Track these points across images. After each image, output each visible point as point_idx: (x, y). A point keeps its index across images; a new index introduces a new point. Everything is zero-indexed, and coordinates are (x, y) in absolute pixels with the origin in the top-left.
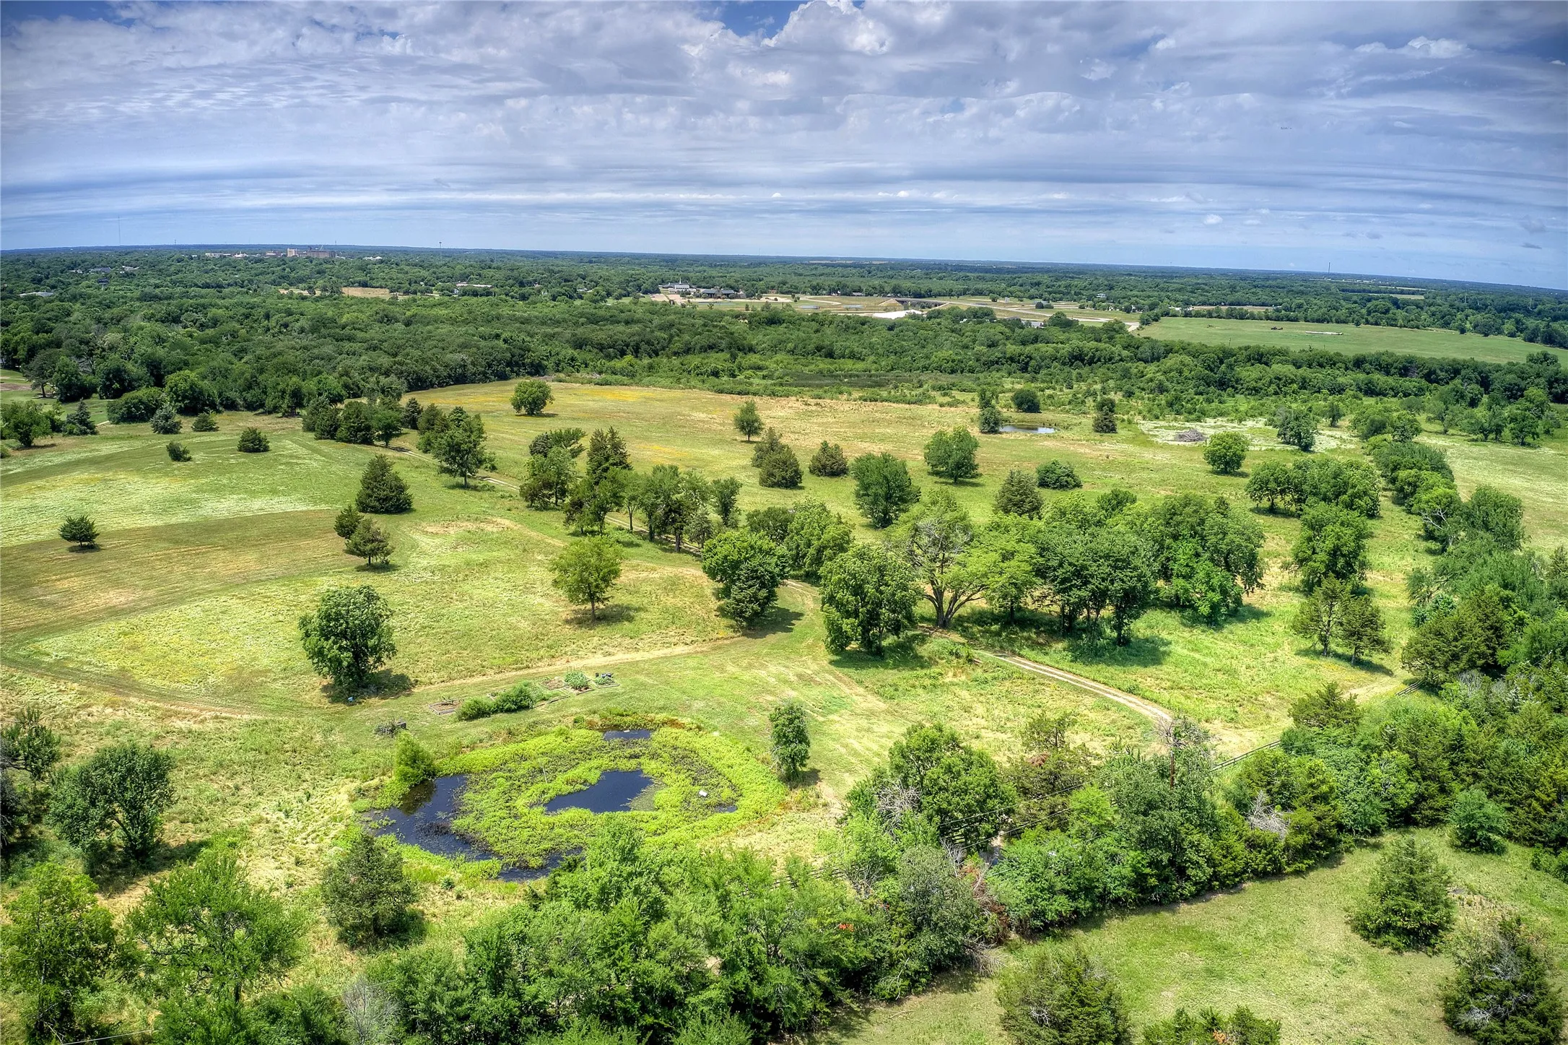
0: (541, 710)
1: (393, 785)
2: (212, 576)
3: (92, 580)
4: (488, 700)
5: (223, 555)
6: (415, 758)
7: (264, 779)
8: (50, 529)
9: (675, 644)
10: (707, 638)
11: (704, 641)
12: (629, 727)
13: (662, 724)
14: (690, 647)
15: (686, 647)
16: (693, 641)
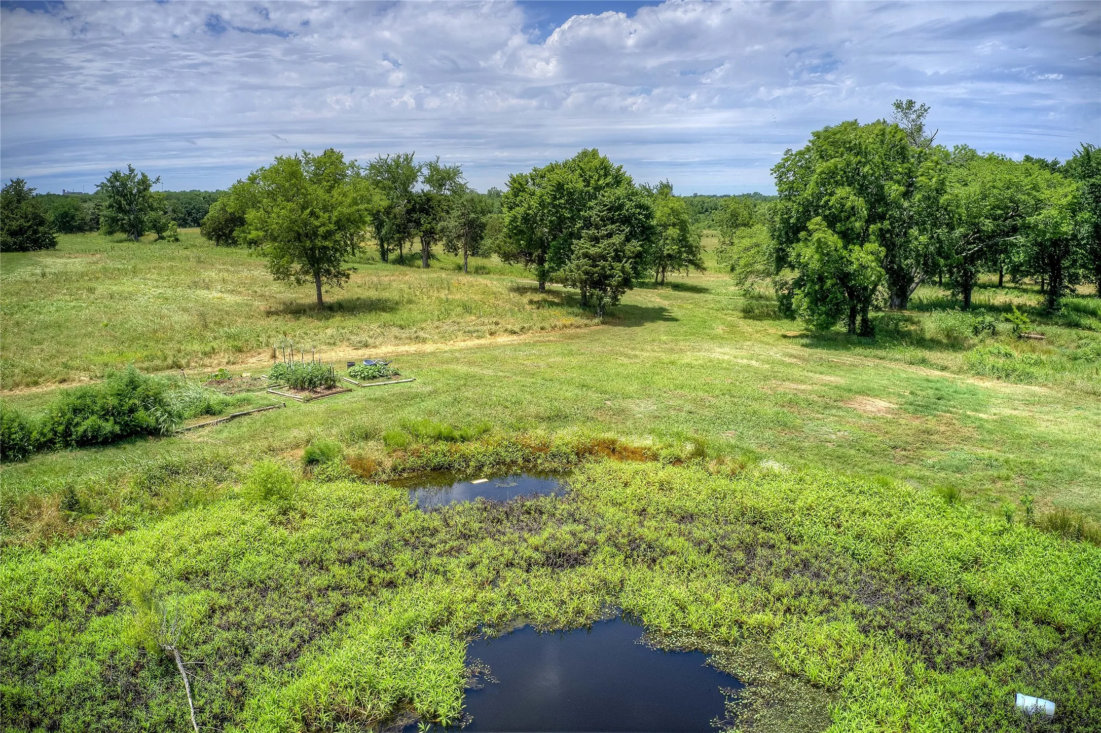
0: (200, 438)
9: (491, 334)
10: (547, 325)
11: (542, 328)
12: (480, 468)
13: (577, 454)
14: (521, 337)
15: (515, 337)
16: (523, 328)
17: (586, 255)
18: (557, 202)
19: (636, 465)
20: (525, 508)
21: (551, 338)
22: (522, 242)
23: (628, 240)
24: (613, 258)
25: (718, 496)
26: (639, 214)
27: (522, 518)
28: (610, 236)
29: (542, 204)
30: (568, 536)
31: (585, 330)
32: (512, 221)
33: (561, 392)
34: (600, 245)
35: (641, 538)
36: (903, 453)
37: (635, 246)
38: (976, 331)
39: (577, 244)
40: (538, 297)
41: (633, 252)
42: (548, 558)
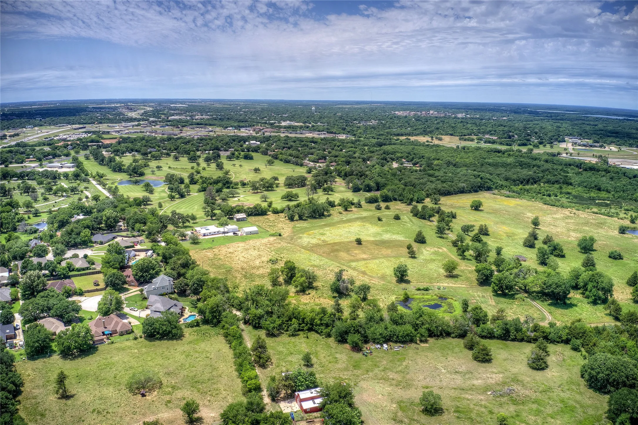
0: (430, 291)
1: (402, 298)
2: (382, 254)
3: (360, 252)
4: (422, 288)
5: (385, 250)
6: (406, 294)
7: (383, 293)
8: (353, 238)
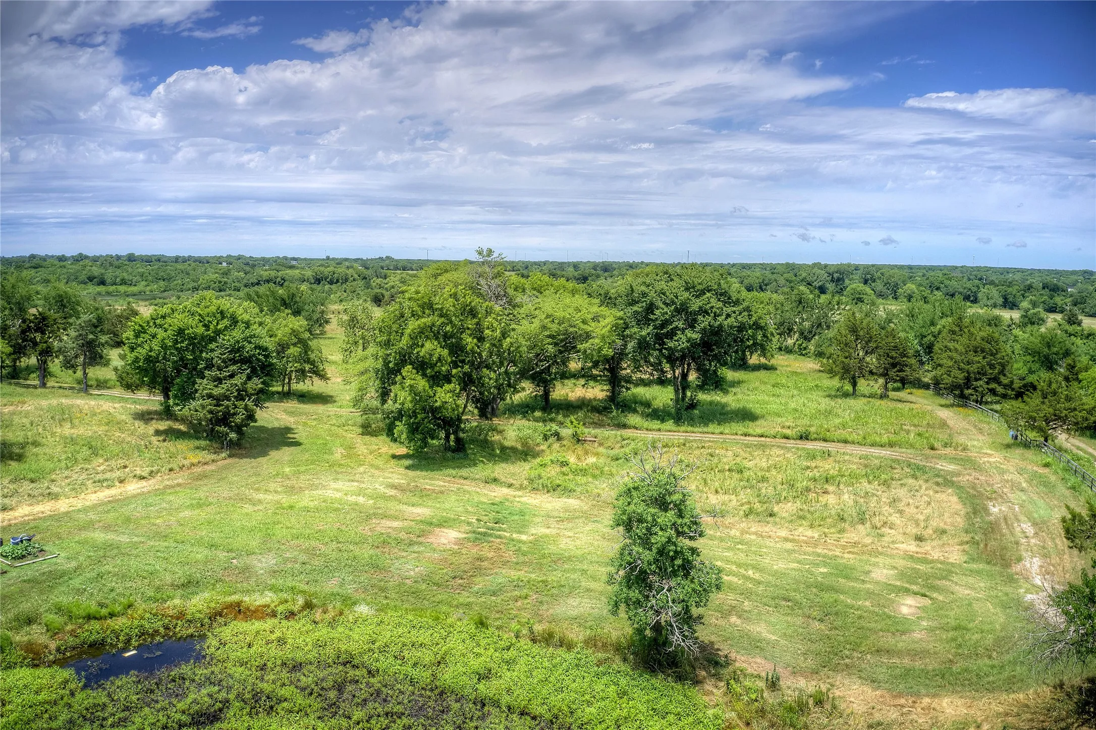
9: (121, 482)
10: (175, 466)
11: (171, 470)
12: (128, 641)
13: (210, 618)
14: (150, 482)
15: (144, 483)
16: (152, 472)
17: (210, 396)
18: (179, 346)
19: (257, 625)
20: (171, 678)
21: (180, 481)
22: (145, 379)
23: (249, 378)
24: (235, 397)
25: (320, 645)
26: (259, 354)
27: (169, 686)
28: (232, 376)
29: (164, 347)
30: (206, 699)
31: (212, 467)
32: (135, 362)
33: (192, 554)
34: (223, 386)
35: (262, 692)
36: (460, 581)
37: (256, 384)
38: (546, 438)
39: (201, 384)
40: (163, 425)
41: (255, 390)
42: (193, 718)
